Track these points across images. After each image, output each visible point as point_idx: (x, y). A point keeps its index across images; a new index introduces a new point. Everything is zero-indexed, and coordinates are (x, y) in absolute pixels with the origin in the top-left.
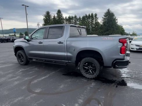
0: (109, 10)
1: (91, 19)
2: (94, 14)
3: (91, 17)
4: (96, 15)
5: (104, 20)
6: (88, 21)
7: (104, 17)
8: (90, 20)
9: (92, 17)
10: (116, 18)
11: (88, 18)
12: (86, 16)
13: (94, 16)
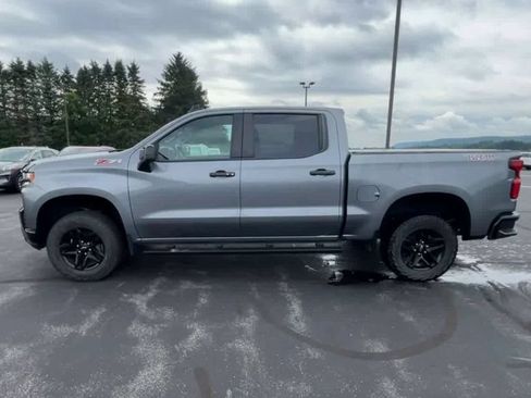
0: (178, 58)
1: (115, 84)
2: (126, 65)
3: (116, 74)
4: (134, 70)
5: (164, 90)
6: (104, 87)
7: (164, 81)
8: (113, 87)
9: (121, 74)
10: (200, 87)
11: (101, 79)
12: (95, 69)
13: (127, 71)
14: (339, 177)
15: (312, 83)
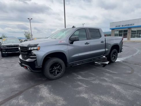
14: (105, 43)
15: (32, 19)
